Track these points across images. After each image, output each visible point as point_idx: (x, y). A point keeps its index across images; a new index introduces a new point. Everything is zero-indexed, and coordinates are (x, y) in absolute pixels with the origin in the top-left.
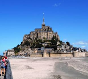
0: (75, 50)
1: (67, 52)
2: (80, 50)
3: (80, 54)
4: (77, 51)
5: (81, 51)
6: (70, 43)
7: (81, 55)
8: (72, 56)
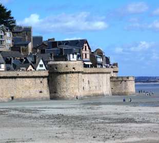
0: (62, 56)
1: (8, 69)
2: (86, 52)
3: (86, 77)
4: (73, 58)
5: (95, 64)
6: (12, 15)
7: (93, 84)
8: (46, 93)
